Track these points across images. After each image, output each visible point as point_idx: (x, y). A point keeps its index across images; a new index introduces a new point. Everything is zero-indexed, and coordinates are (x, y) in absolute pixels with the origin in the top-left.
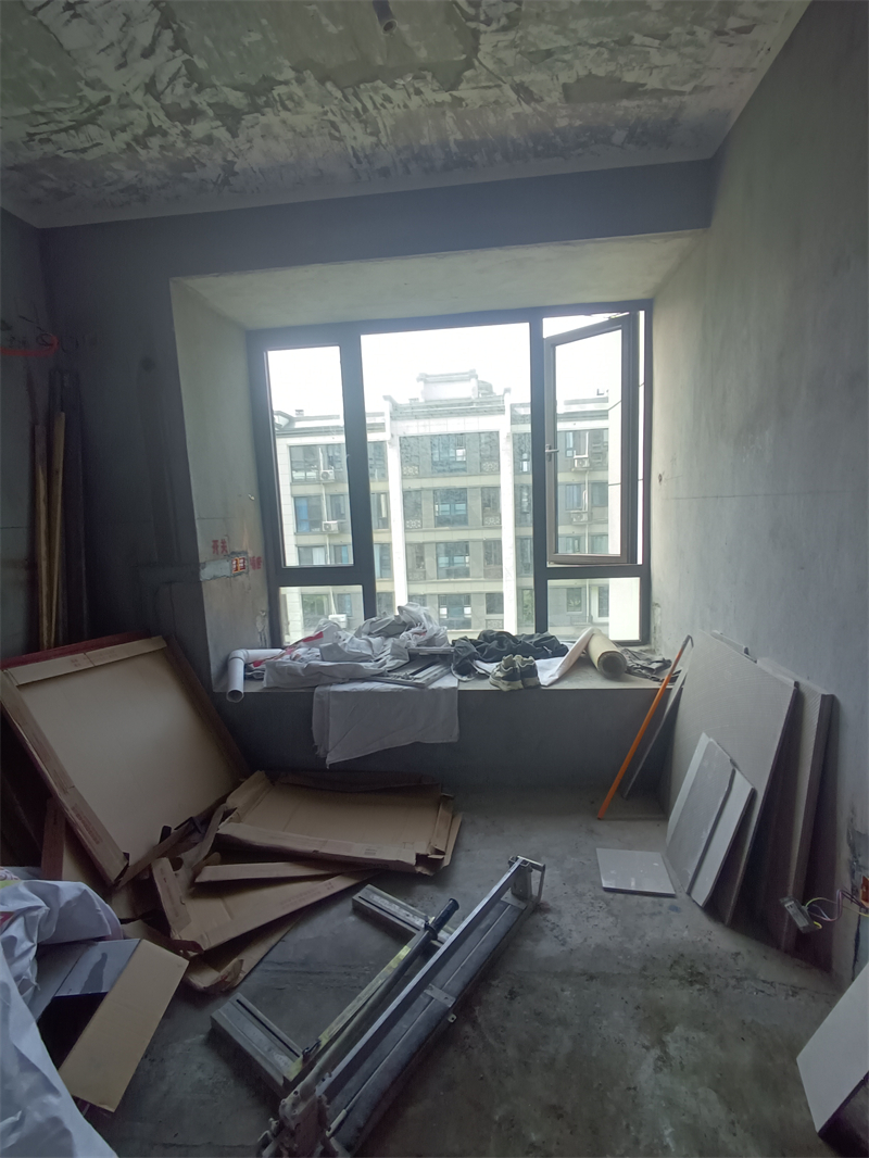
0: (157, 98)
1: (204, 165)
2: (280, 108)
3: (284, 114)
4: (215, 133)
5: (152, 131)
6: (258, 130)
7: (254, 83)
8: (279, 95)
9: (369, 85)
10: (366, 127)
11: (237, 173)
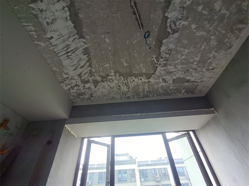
0: (80, 78)
1: (86, 94)
2: (108, 82)
4: (91, 87)
6: (102, 86)
7: (104, 75)
8: (109, 79)
9: (130, 77)
10: (127, 87)
11: (93, 97)
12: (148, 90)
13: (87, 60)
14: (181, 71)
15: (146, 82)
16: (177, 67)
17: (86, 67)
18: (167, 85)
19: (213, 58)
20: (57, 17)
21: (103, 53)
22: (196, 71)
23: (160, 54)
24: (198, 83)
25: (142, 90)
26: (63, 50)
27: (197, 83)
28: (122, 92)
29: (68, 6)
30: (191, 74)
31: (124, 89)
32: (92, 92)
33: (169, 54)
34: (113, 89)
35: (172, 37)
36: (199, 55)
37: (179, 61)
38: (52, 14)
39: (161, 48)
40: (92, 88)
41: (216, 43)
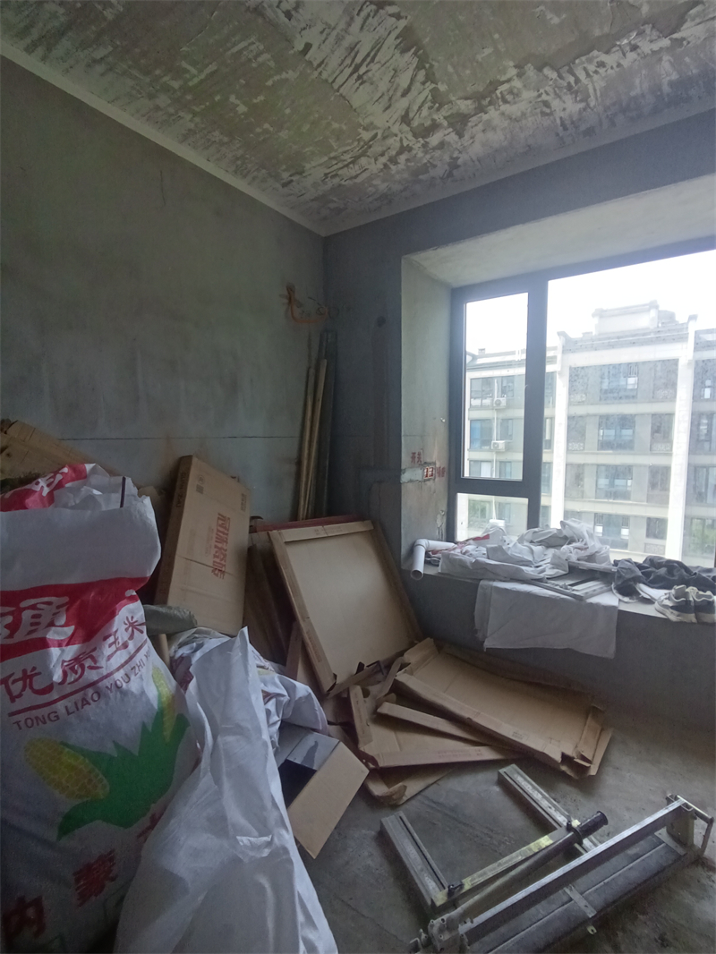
0: (408, 124)
1: (435, 166)
2: (501, 103)
3: (504, 107)
4: (447, 139)
5: (402, 150)
6: (480, 127)
7: (481, 89)
8: (501, 93)
9: (583, 58)
10: (576, 97)
11: (458, 166)
12: (674, 76)
13: (415, 66)
15: (660, 50)
17: (417, 85)
25: (645, 85)
26: (342, 67)
28: (558, 121)
31: (567, 107)
32: (452, 153)
34: (524, 122)
40: (452, 142)
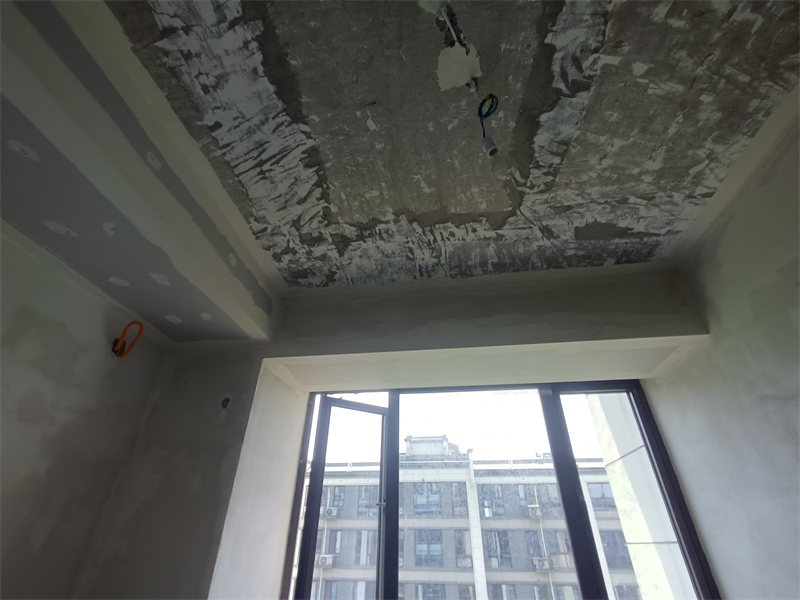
12: (496, 260)
13: (314, 182)
14: (602, 204)
15: (489, 238)
16: (588, 191)
17: (312, 200)
18: (556, 246)
19: (707, 162)
20: (228, 70)
21: (360, 160)
22: (652, 202)
23: (531, 156)
24: (660, 238)
25: (478, 260)
26: (247, 157)
27: (655, 238)
28: (417, 266)
29: (257, 39)
30: (635, 210)
31: (424, 257)
32: (331, 267)
33: (562, 155)
34: (393, 259)
35: (570, 104)
36: (661, 154)
37: (594, 175)
38: (215, 62)
39: (536, 139)
40: (333, 258)
41: (718, 115)
